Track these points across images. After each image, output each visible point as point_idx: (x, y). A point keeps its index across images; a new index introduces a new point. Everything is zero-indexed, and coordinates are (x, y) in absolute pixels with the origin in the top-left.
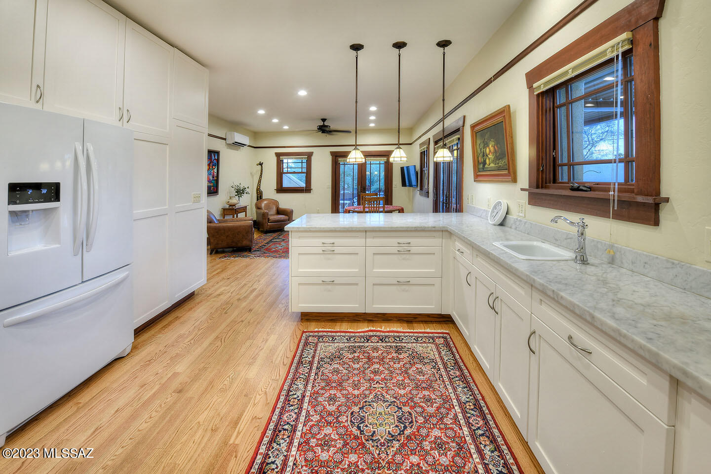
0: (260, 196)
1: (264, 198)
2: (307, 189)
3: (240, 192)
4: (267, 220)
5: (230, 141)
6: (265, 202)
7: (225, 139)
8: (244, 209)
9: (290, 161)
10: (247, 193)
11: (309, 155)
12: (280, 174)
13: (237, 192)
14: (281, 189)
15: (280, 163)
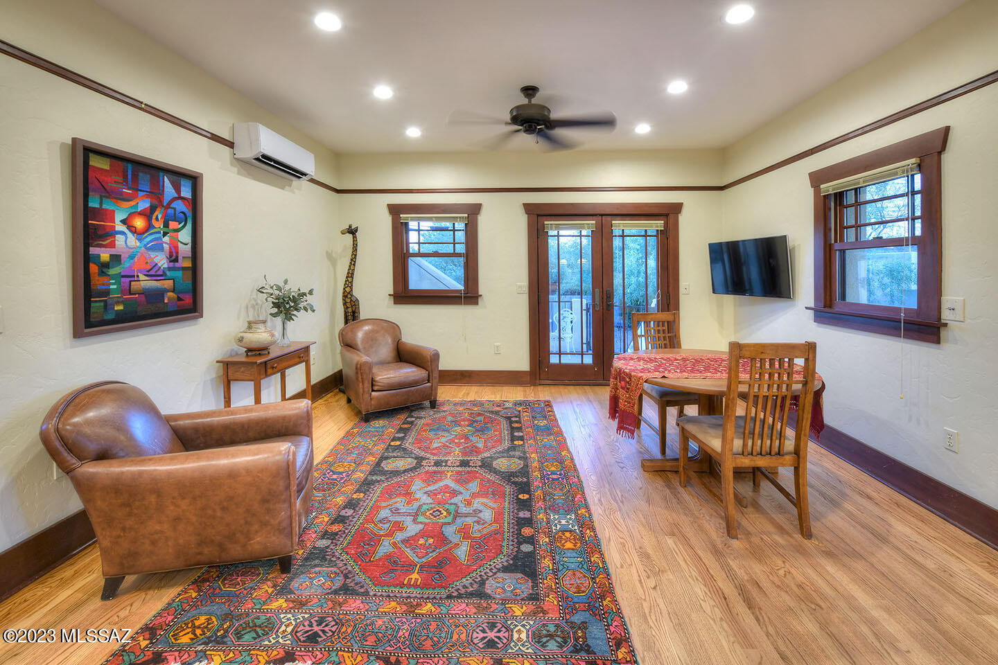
0: (352, 313)
1: (361, 318)
2: (469, 296)
3: (286, 306)
4: (367, 385)
5: (246, 153)
6: (366, 328)
7: (230, 145)
8: (301, 355)
9: (425, 225)
10: (306, 309)
11: (473, 211)
12: (401, 258)
13: (276, 305)
14: (404, 295)
15: (400, 231)
